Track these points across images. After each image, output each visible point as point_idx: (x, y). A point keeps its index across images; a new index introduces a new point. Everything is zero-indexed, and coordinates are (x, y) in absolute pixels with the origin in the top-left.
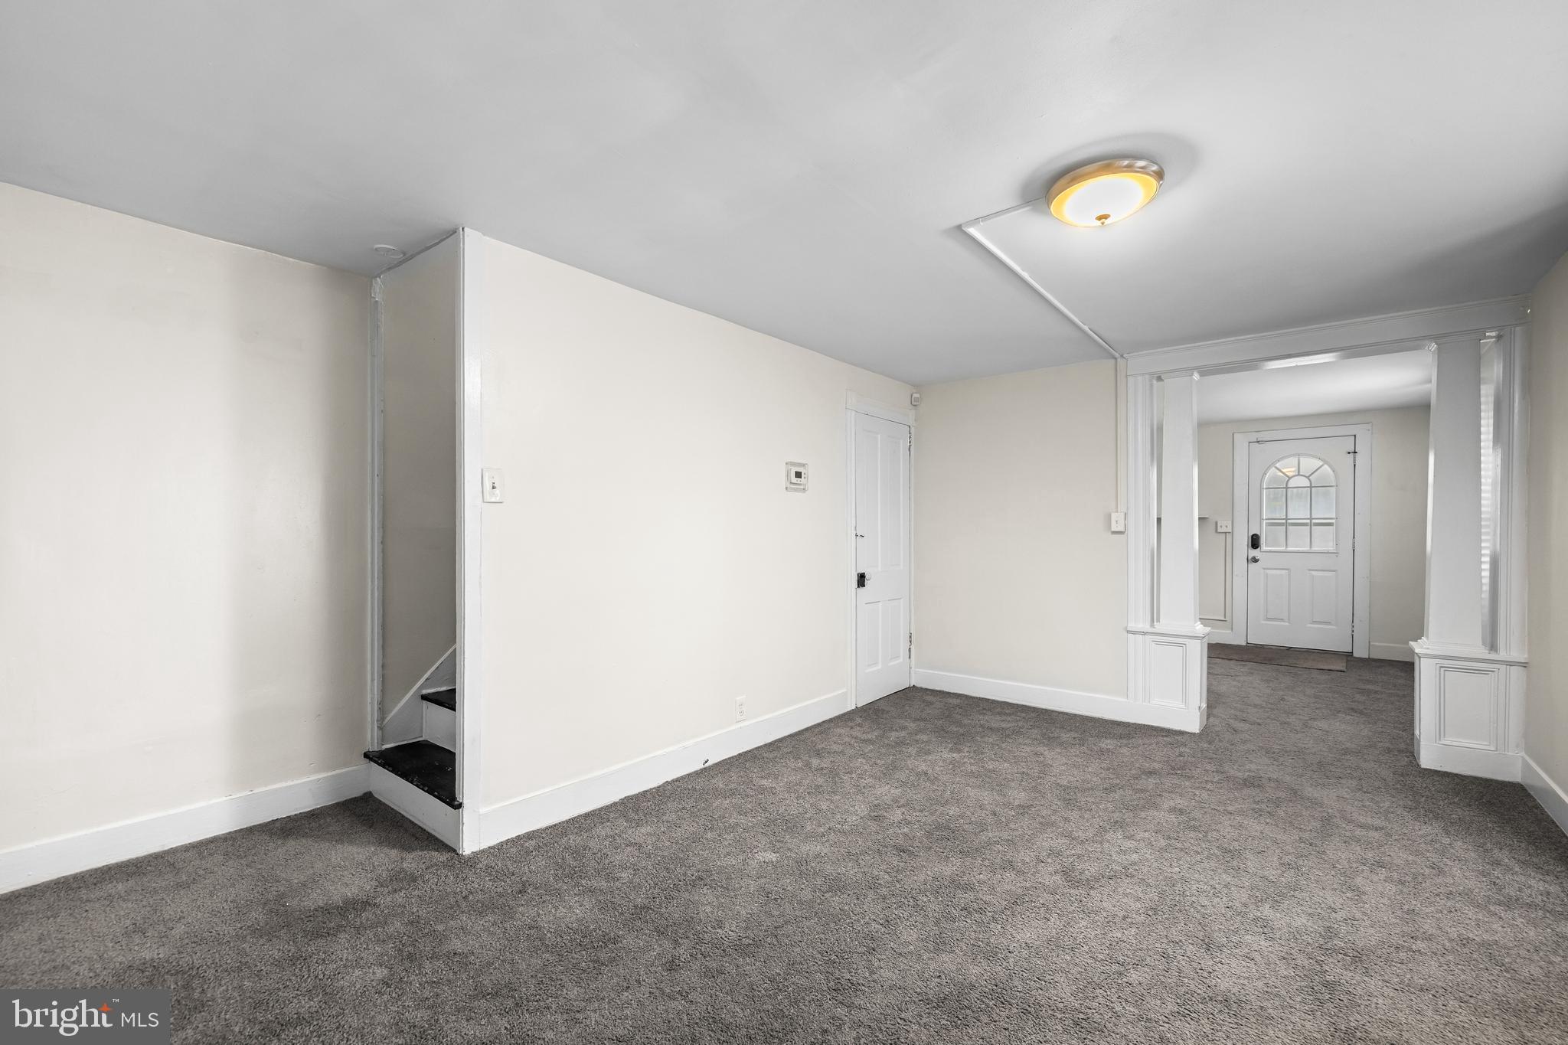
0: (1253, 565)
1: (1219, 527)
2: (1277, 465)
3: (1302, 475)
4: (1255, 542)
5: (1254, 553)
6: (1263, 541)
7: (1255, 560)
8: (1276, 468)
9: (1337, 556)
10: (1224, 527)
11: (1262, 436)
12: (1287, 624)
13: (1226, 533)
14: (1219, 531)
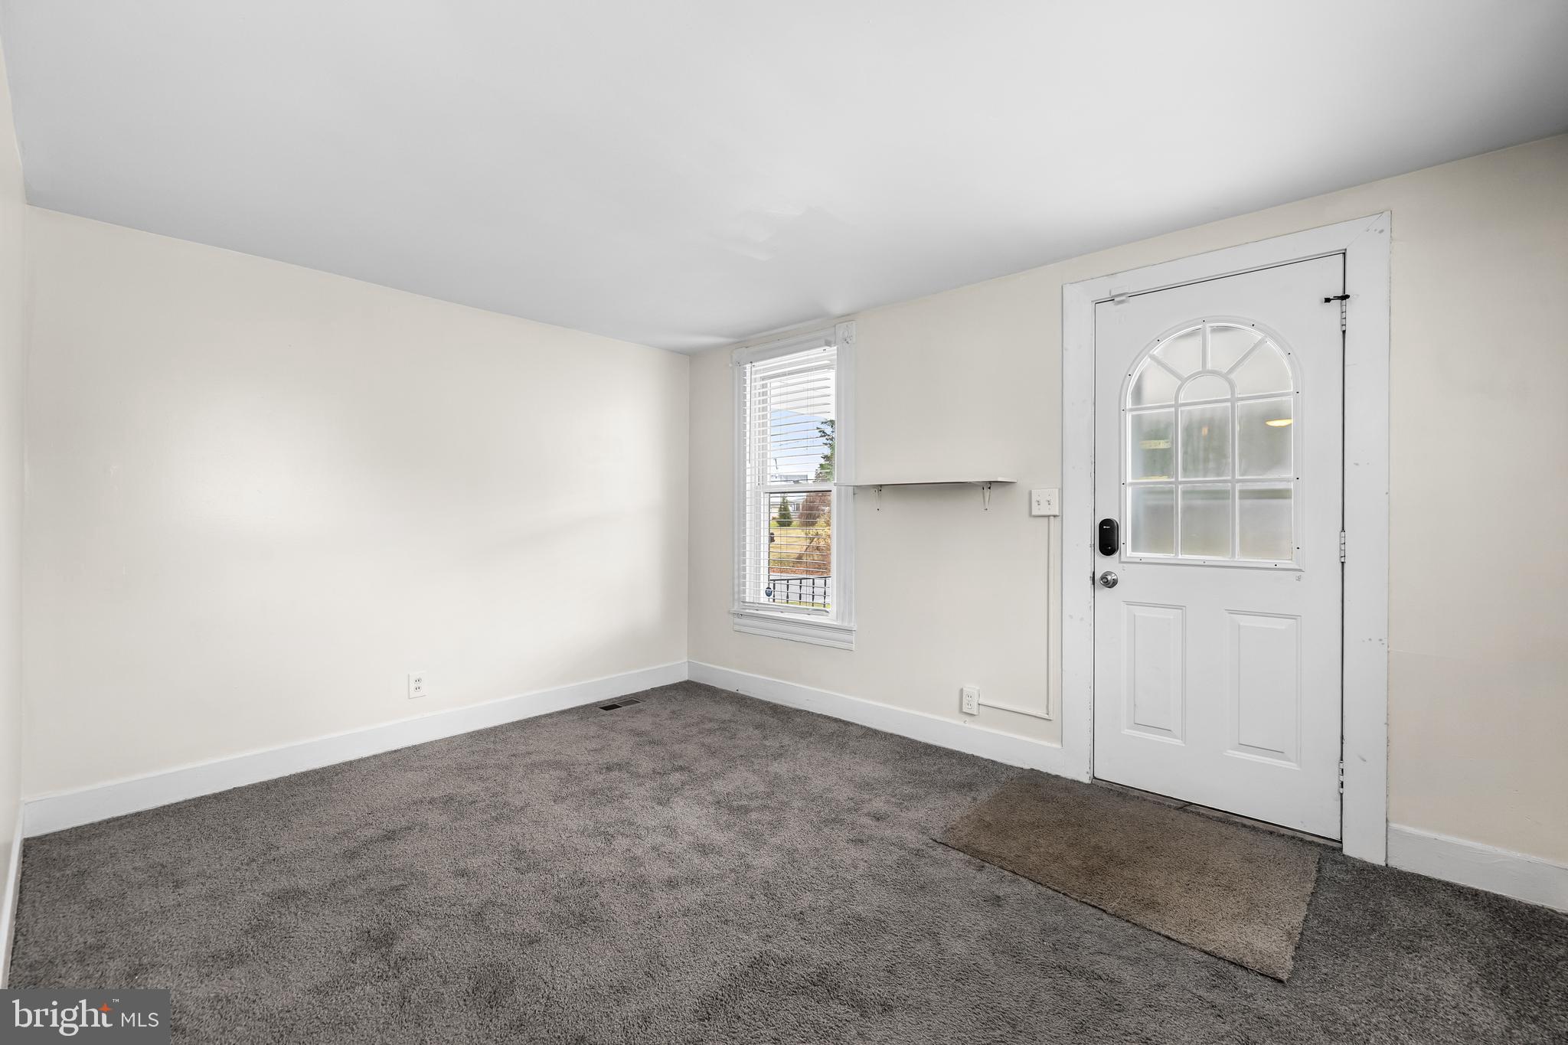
0: (1103, 593)
1: (1034, 504)
2: (1157, 351)
3: (1213, 372)
4: (1108, 539)
5: (1106, 564)
6: (1126, 536)
7: (1109, 583)
8: (1153, 358)
9: (1299, 579)
10: (1044, 503)
11: (1119, 285)
12: (1178, 742)
13: (1049, 516)
14: (1034, 513)
